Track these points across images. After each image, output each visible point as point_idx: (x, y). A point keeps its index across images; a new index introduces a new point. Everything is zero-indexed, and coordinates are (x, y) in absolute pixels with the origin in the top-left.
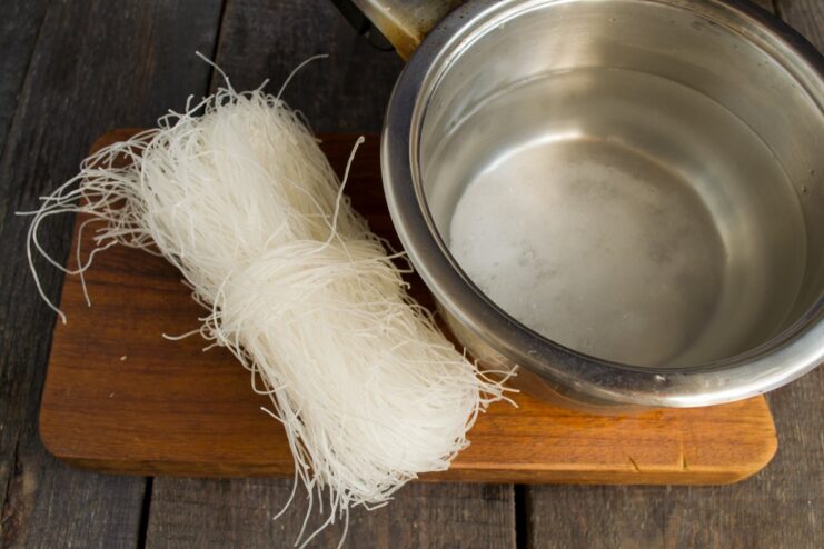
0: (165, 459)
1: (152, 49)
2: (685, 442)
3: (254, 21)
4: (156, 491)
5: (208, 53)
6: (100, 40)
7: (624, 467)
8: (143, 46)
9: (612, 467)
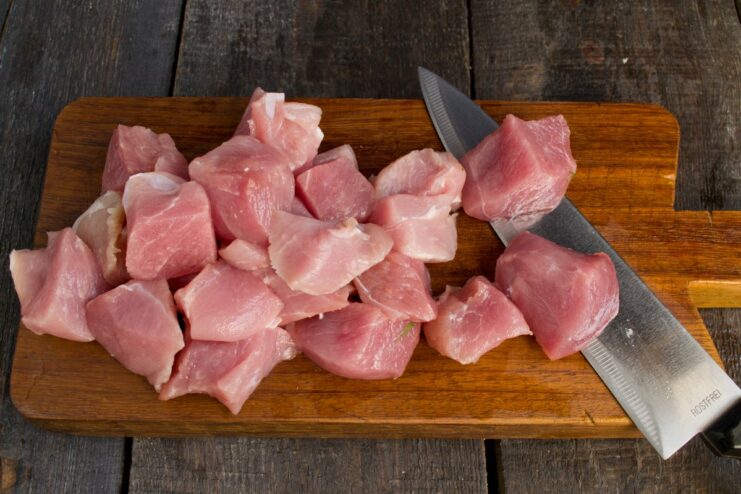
0: (132, 419)
1: (116, 39)
3: (216, 9)
5: (172, 42)
6: (65, 31)
7: (580, 420)
8: (108, 37)
9: (569, 421)
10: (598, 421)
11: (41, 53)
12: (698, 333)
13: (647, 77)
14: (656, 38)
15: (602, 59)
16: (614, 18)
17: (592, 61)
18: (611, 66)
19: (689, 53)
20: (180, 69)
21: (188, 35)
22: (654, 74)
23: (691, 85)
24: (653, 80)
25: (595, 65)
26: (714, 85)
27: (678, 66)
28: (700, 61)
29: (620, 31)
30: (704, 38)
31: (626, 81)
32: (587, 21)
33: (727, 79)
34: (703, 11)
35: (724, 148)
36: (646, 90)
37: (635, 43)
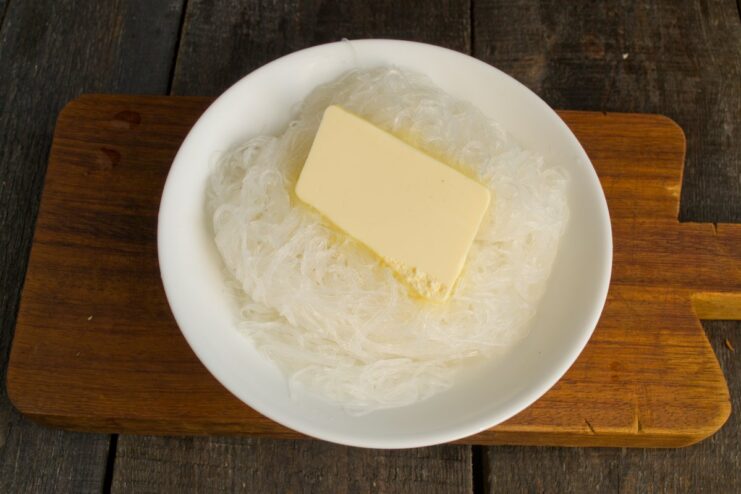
0: (130, 417)
1: (120, 18)
2: (640, 406)
4: (120, 449)
5: (175, 22)
6: (69, 8)
7: (580, 429)
8: (112, 15)
9: (569, 429)
10: (598, 430)
11: (44, 29)
12: (701, 344)
13: (646, 73)
14: (657, 35)
15: (603, 53)
16: (616, 14)
17: (592, 55)
18: (611, 61)
19: (690, 51)
20: (182, 49)
21: (191, 16)
22: (653, 70)
23: (690, 83)
24: (652, 76)
25: (595, 60)
26: (713, 83)
27: (678, 63)
28: (700, 59)
29: (622, 27)
30: (705, 38)
31: (626, 76)
32: (590, 16)
33: (726, 78)
34: (705, 11)
35: (720, 145)
36: (645, 86)
37: (636, 40)
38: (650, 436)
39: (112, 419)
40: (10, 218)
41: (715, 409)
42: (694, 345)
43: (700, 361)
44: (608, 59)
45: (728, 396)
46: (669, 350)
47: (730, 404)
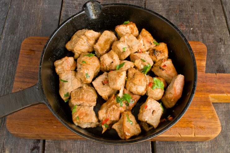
0: (43, 134)
1: (40, 21)
2: (195, 128)
5: (57, 22)
6: (25, 19)
7: (177, 135)
8: (38, 20)
9: (174, 136)
10: (182, 136)
11: (18, 25)
12: (212, 110)
13: (198, 34)
14: (201, 22)
15: (185, 28)
16: (188, 16)
19: (210, 27)
21: (62, 20)
22: (200, 33)
23: (211, 36)
24: (200, 35)
25: (183, 30)
26: (218, 36)
27: (207, 30)
28: (214, 29)
29: (190, 20)
30: (215, 22)
31: (192, 35)
32: (180, 17)
33: (221, 34)
34: (214, 15)
35: (221, 55)
36: (198, 38)
37: (194, 24)
38: (197, 137)
39: (38, 135)
40: (9, 84)
41: (217, 129)
42: (210, 110)
43: (212, 114)
44: (187, 30)
45: (220, 125)
46: (203, 111)
47: (221, 127)
